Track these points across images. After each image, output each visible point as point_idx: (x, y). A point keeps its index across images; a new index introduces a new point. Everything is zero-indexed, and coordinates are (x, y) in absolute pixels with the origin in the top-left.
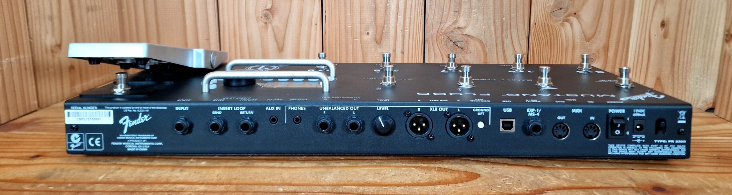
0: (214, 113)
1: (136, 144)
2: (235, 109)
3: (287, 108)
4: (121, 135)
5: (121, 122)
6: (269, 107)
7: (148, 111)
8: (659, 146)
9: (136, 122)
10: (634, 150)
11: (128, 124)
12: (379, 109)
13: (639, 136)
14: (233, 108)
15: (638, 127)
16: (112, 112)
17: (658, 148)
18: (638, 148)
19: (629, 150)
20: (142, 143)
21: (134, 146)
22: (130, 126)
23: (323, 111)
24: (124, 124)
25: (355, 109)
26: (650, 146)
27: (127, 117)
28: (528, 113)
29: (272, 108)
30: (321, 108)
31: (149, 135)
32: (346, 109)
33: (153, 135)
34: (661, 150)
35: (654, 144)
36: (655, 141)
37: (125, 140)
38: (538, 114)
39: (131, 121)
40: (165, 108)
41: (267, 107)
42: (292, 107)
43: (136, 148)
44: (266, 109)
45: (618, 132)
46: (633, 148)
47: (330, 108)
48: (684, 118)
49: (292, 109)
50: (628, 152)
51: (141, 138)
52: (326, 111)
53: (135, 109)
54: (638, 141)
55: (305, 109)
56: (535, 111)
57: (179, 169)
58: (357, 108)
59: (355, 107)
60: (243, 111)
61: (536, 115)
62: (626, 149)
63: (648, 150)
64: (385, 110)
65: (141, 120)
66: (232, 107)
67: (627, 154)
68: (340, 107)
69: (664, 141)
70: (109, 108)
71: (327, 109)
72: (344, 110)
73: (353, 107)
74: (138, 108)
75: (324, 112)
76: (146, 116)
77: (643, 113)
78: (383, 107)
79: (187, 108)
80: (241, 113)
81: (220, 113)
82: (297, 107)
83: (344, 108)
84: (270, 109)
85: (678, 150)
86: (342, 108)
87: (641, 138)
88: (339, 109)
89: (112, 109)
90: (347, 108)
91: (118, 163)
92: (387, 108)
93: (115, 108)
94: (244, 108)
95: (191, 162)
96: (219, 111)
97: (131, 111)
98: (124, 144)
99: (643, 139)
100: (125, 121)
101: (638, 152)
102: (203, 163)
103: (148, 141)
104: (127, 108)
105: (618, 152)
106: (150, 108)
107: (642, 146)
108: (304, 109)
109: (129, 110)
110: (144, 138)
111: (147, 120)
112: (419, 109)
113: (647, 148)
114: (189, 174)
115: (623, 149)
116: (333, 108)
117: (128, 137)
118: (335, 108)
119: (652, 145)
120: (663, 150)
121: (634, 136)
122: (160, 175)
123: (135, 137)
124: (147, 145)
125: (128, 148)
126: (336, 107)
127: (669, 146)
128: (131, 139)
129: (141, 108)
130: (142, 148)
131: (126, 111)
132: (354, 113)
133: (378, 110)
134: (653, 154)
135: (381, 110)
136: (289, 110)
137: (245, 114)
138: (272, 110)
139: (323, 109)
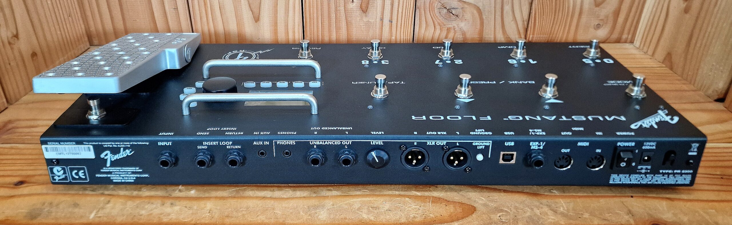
0: (199, 147)
1: (121, 176)
3: (276, 143)
4: (104, 168)
5: (102, 156)
6: (257, 142)
7: (129, 146)
8: (663, 176)
9: (119, 157)
10: (637, 179)
11: (111, 158)
13: (644, 167)
14: (219, 143)
15: (646, 158)
16: (91, 147)
17: (662, 177)
18: (641, 177)
19: (631, 179)
20: (127, 175)
21: (119, 178)
22: (113, 160)
23: (313, 145)
24: (106, 158)
25: (347, 143)
26: (654, 176)
27: (108, 152)
28: (531, 146)
31: (134, 168)
32: (338, 144)
33: (138, 168)
34: (665, 179)
35: (659, 173)
36: (661, 171)
37: (110, 173)
38: (541, 148)
39: (113, 156)
40: (148, 144)
41: (255, 142)
42: (281, 142)
43: (122, 179)
44: (254, 144)
45: (623, 164)
46: (636, 177)
47: (321, 143)
48: (696, 150)
49: (281, 144)
50: (630, 181)
51: (126, 170)
52: (317, 145)
53: (115, 144)
54: (643, 171)
55: (295, 144)
56: (539, 144)
57: (168, 202)
58: (349, 143)
60: (229, 145)
61: (539, 148)
62: (629, 179)
63: (652, 179)
64: (379, 144)
65: (123, 155)
66: (217, 142)
67: (629, 183)
68: (332, 141)
69: (670, 171)
70: (87, 143)
71: (318, 143)
72: (336, 144)
73: (346, 141)
74: (119, 143)
75: (315, 147)
76: (128, 151)
77: (653, 146)
79: (170, 143)
80: (228, 147)
81: (206, 147)
82: (286, 142)
85: (683, 179)
87: (647, 169)
88: (331, 144)
89: (91, 145)
91: (106, 192)
92: (382, 142)
93: (94, 143)
94: (231, 143)
95: (180, 191)
96: (204, 145)
97: (111, 146)
98: (109, 176)
99: (648, 169)
100: (106, 155)
101: (641, 181)
102: (193, 192)
103: (133, 173)
104: (107, 143)
105: (620, 181)
106: (131, 143)
107: (645, 175)
108: (293, 143)
109: (109, 146)
110: (128, 171)
111: (129, 155)
112: (415, 144)
113: (651, 177)
115: (626, 179)
117: (112, 169)
119: (656, 175)
120: (667, 179)
121: (639, 167)
123: (119, 170)
124: (133, 177)
125: (113, 179)
127: (674, 176)
128: (115, 172)
129: (122, 143)
130: (128, 179)
131: (106, 146)
132: (346, 147)
134: (656, 183)
135: (375, 144)
136: (278, 144)
137: (232, 148)
138: (260, 144)
139: (314, 144)
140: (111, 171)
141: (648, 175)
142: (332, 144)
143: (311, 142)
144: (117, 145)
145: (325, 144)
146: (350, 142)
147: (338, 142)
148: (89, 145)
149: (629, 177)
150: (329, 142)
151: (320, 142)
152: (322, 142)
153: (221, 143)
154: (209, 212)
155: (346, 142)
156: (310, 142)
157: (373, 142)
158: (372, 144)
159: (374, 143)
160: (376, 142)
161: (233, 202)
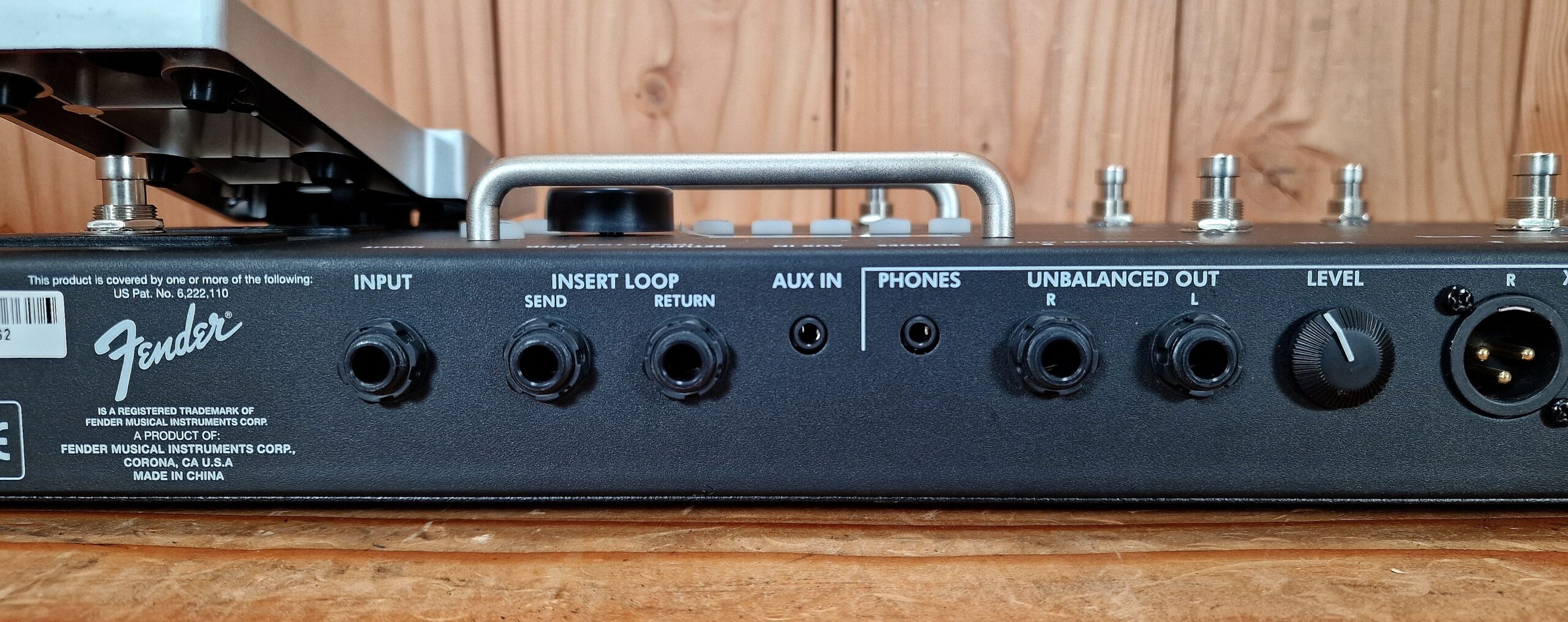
0: (533, 301)
1: (173, 449)
2: (628, 286)
3: (873, 277)
4: (102, 411)
5: (101, 346)
6: (790, 276)
7: (224, 293)
9: (173, 348)
11: (137, 357)
12: (1315, 279)
14: (620, 281)
16: (58, 298)
20: (199, 448)
21: (160, 462)
22: (144, 366)
23: (1043, 291)
24: (115, 356)
25: (1200, 279)
27: (128, 325)
29: (803, 280)
30: (1035, 280)
31: (235, 411)
32: (1157, 284)
33: (250, 410)
37: (124, 435)
39: (149, 345)
40: (307, 281)
41: (780, 276)
42: (897, 274)
43: (170, 469)
44: (775, 286)
47: (1079, 279)
49: (897, 284)
51: (195, 421)
52: (1059, 291)
53: (165, 286)
55: (958, 284)
57: (368, 566)
58: (1210, 277)
59: (1200, 272)
60: (666, 291)
64: (1345, 284)
65: (192, 339)
66: (614, 276)
68: (1129, 272)
70: (45, 281)
71: (1066, 281)
72: (1146, 284)
73: (1192, 272)
74: (182, 280)
75: (1051, 299)
76: (216, 321)
78: (1335, 272)
79: (407, 277)
80: (658, 300)
81: (559, 302)
82: (921, 273)
83: (1146, 279)
84: (794, 282)
86: (1137, 279)
88: (1124, 284)
89: (59, 288)
90: (1161, 279)
91: (93, 538)
92: (1357, 273)
93: (74, 280)
94: (674, 278)
95: (424, 536)
96: (557, 292)
97: (145, 294)
98: (117, 449)
100: (121, 340)
102: (482, 540)
103: (227, 435)
104: (128, 281)
106: (237, 280)
108: (951, 282)
109: (136, 292)
110: (207, 422)
111: (220, 338)
112: (1511, 280)
114: (419, 588)
116: (1094, 280)
117: (136, 416)
118: (1103, 279)
122: (280, 593)
123: (167, 418)
124: (224, 457)
125: (133, 468)
126: (1109, 273)
128: (150, 428)
129: (195, 280)
130: (200, 469)
131: (124, 294)
132: (1194, 303)
133: (1310, 283)
135: (1325, 284)
136: (881, 286)
137: (677, 305)
138: (804, 286)
139: (1046, 285)
140: (130, 422)
142: (1132, 283)
143: (1035, 273)
144: (174, 288)
145: (1098, 285)
146: (1214, 274)
147: (1157, 274)
148: (49, 287)
150: (1115, 275)
151: (1073, 273)
152: (1085, 273)
153: (632, 282)
154: (558, 596)
155: (1196, 273)
156: (1030, 275)
157: (1320, 273)
158: (1314, 284)
159: (1320, 278)
160: (1331, 273)
161: (668, 566)
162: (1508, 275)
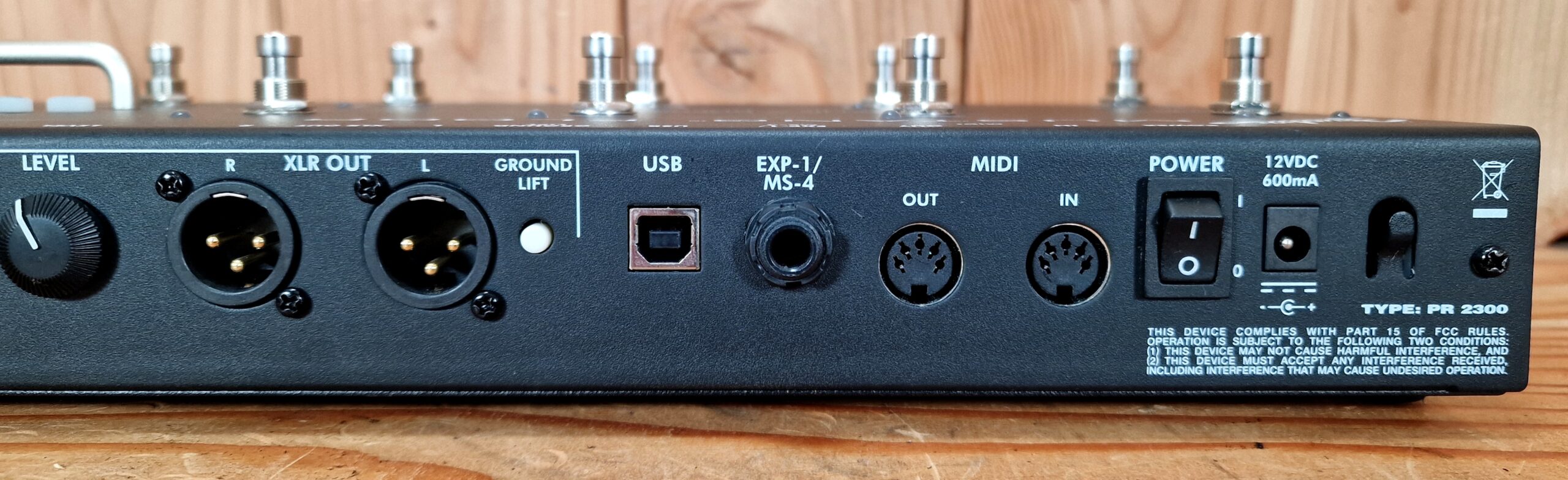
8: (1382, 333)
10: (1265, 353)
13: (1289, 285)
17: (1378, 341)
18: (1285, 342)
19: (1241, 351)
26: (1342, 333)
28: (762, 175)
34: (1392, 349)
35: (1363, 320)
36: (1367, 308)
38: (810, 183)
45: (1191, 265)
46: (1262, 341)
48: (1499, 194)
50: (1239, 361)
54: (1288, 307)
56: (795, 166)
61: (795, 183)
62: (1230, 350)
63: (1335, 353)
67: (1236, 370)
69: (1408, 309)
77: (1306, 172)
85: (1474, 350)
87: (1300, 295)
99: (1309, 298)
101: (1284, 360)
105: (1193, 361)
107: (1302, 333)
113: (1326, 341)
115: (1219, 351)
119: (1349, 330)
120: (1402, 350)
121: (1267, 286)
127: (1429, 333)
134: (1357, 371)
141: (1311, 331)
149: (1230, 343)
162: (228, 161)
